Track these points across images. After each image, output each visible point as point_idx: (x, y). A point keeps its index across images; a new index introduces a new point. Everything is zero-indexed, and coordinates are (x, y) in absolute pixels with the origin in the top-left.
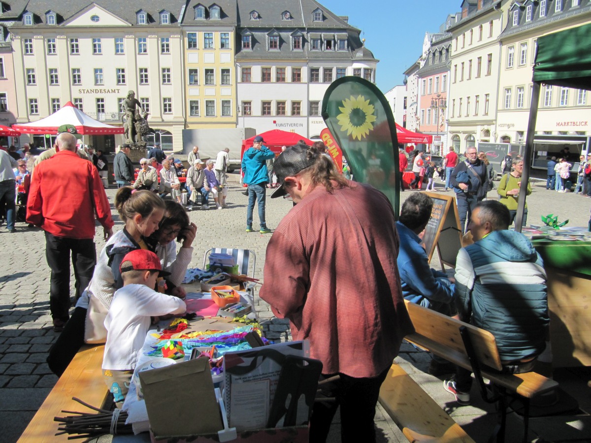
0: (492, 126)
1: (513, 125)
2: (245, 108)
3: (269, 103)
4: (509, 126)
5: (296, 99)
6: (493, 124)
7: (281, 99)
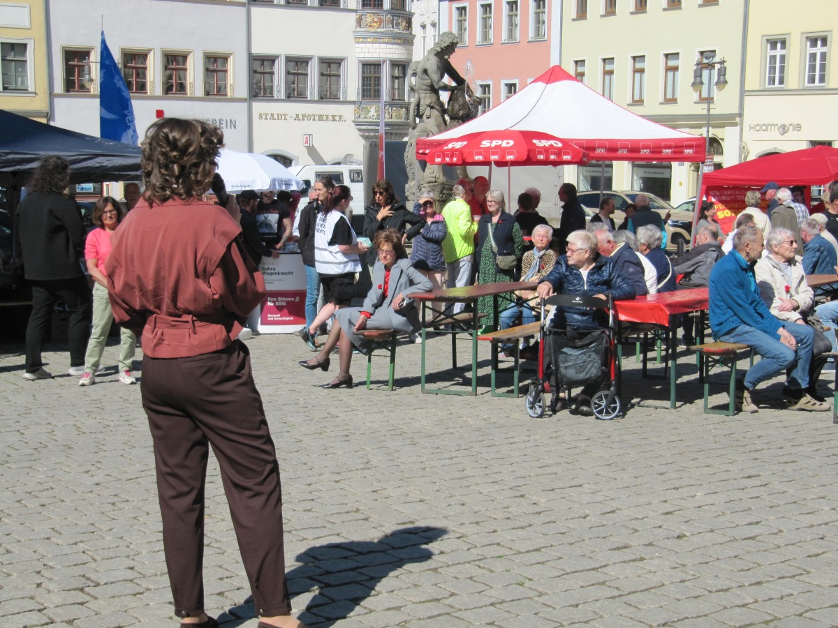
0: (727, 129)
1: (798, 127)
2: (69, 71)
3: (143, 56)
4: (784, 129)
5: (217, 48)
6: (736, 125)
7: (176, 46)
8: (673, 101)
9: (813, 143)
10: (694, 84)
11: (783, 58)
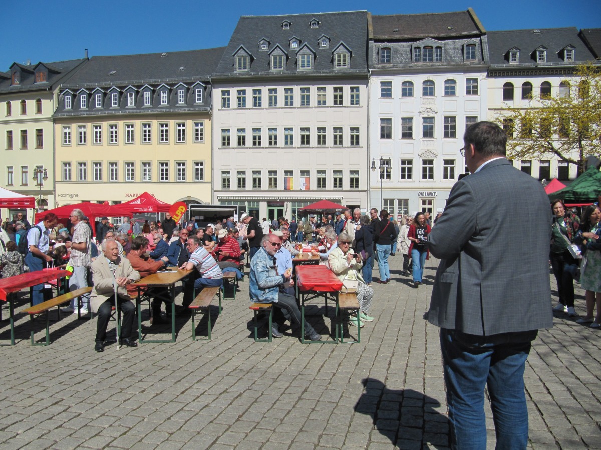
0: (49, 196)
1: (77, 196)
4: (72, 197)
6: (52, 194)
8: (26, 185)
9: (83, 202)
10: (33, 178)
11: (69, 170)
